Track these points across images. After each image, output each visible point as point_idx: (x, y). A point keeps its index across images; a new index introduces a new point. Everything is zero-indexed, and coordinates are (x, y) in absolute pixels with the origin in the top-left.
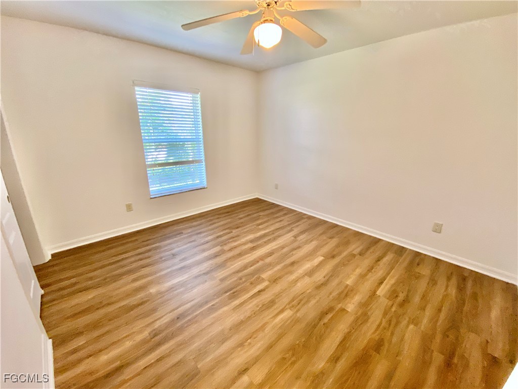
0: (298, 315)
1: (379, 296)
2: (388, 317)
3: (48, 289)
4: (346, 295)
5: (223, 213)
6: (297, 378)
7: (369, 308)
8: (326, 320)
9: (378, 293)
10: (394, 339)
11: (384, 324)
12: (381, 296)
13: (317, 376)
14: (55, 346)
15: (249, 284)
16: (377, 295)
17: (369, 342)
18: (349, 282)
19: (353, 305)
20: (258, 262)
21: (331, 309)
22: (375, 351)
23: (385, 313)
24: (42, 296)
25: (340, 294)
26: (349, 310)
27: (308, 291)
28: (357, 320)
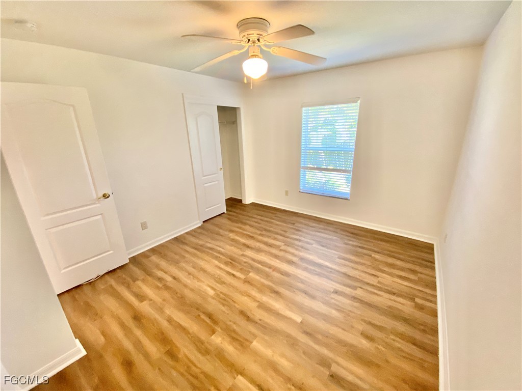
0: (210, 299)
1: (235, 378)
2: (202, 376)
3: (229, 213)
4: (233, 338)
5: (348, 232)
6: (164, 300)
7: (215, 358)
8: (203, 316)
9: (240, 377)
10: (174, 373)
11: (194, 368)
12: (235, 380)
13: (162, 309)
14: (199, 228)
15: (240, 267)
16: (237, 375)
17: (177, 347)
18: (256, 344)
19: (220, 342)
20: (270, 268)
21: (215, 322)
22: (168, 351)
23: (207, 376)
24: (224, 213)
25: (234, 331)
26: (212, 337)
27: (236, 305)
28: (202, 342)
